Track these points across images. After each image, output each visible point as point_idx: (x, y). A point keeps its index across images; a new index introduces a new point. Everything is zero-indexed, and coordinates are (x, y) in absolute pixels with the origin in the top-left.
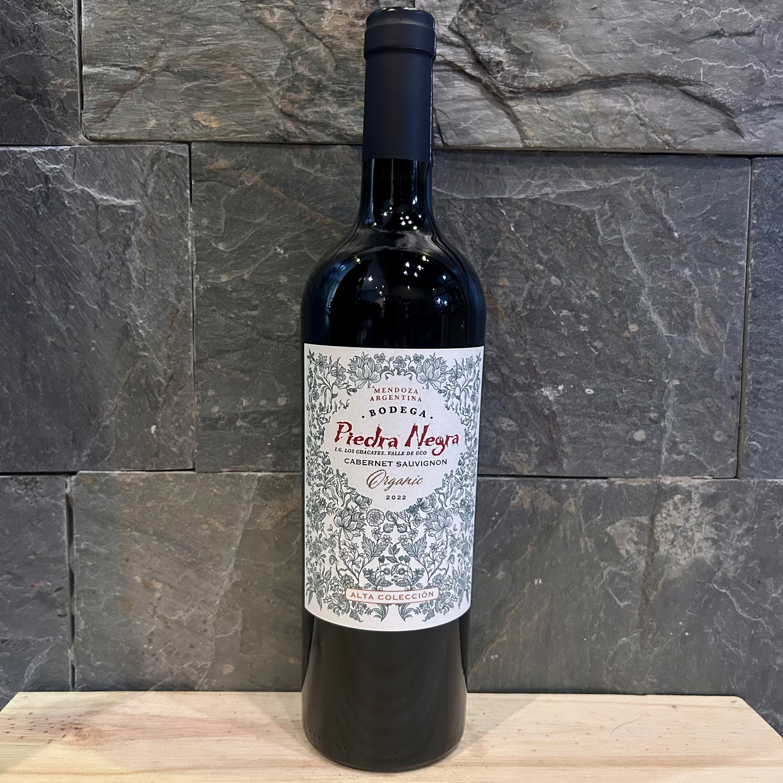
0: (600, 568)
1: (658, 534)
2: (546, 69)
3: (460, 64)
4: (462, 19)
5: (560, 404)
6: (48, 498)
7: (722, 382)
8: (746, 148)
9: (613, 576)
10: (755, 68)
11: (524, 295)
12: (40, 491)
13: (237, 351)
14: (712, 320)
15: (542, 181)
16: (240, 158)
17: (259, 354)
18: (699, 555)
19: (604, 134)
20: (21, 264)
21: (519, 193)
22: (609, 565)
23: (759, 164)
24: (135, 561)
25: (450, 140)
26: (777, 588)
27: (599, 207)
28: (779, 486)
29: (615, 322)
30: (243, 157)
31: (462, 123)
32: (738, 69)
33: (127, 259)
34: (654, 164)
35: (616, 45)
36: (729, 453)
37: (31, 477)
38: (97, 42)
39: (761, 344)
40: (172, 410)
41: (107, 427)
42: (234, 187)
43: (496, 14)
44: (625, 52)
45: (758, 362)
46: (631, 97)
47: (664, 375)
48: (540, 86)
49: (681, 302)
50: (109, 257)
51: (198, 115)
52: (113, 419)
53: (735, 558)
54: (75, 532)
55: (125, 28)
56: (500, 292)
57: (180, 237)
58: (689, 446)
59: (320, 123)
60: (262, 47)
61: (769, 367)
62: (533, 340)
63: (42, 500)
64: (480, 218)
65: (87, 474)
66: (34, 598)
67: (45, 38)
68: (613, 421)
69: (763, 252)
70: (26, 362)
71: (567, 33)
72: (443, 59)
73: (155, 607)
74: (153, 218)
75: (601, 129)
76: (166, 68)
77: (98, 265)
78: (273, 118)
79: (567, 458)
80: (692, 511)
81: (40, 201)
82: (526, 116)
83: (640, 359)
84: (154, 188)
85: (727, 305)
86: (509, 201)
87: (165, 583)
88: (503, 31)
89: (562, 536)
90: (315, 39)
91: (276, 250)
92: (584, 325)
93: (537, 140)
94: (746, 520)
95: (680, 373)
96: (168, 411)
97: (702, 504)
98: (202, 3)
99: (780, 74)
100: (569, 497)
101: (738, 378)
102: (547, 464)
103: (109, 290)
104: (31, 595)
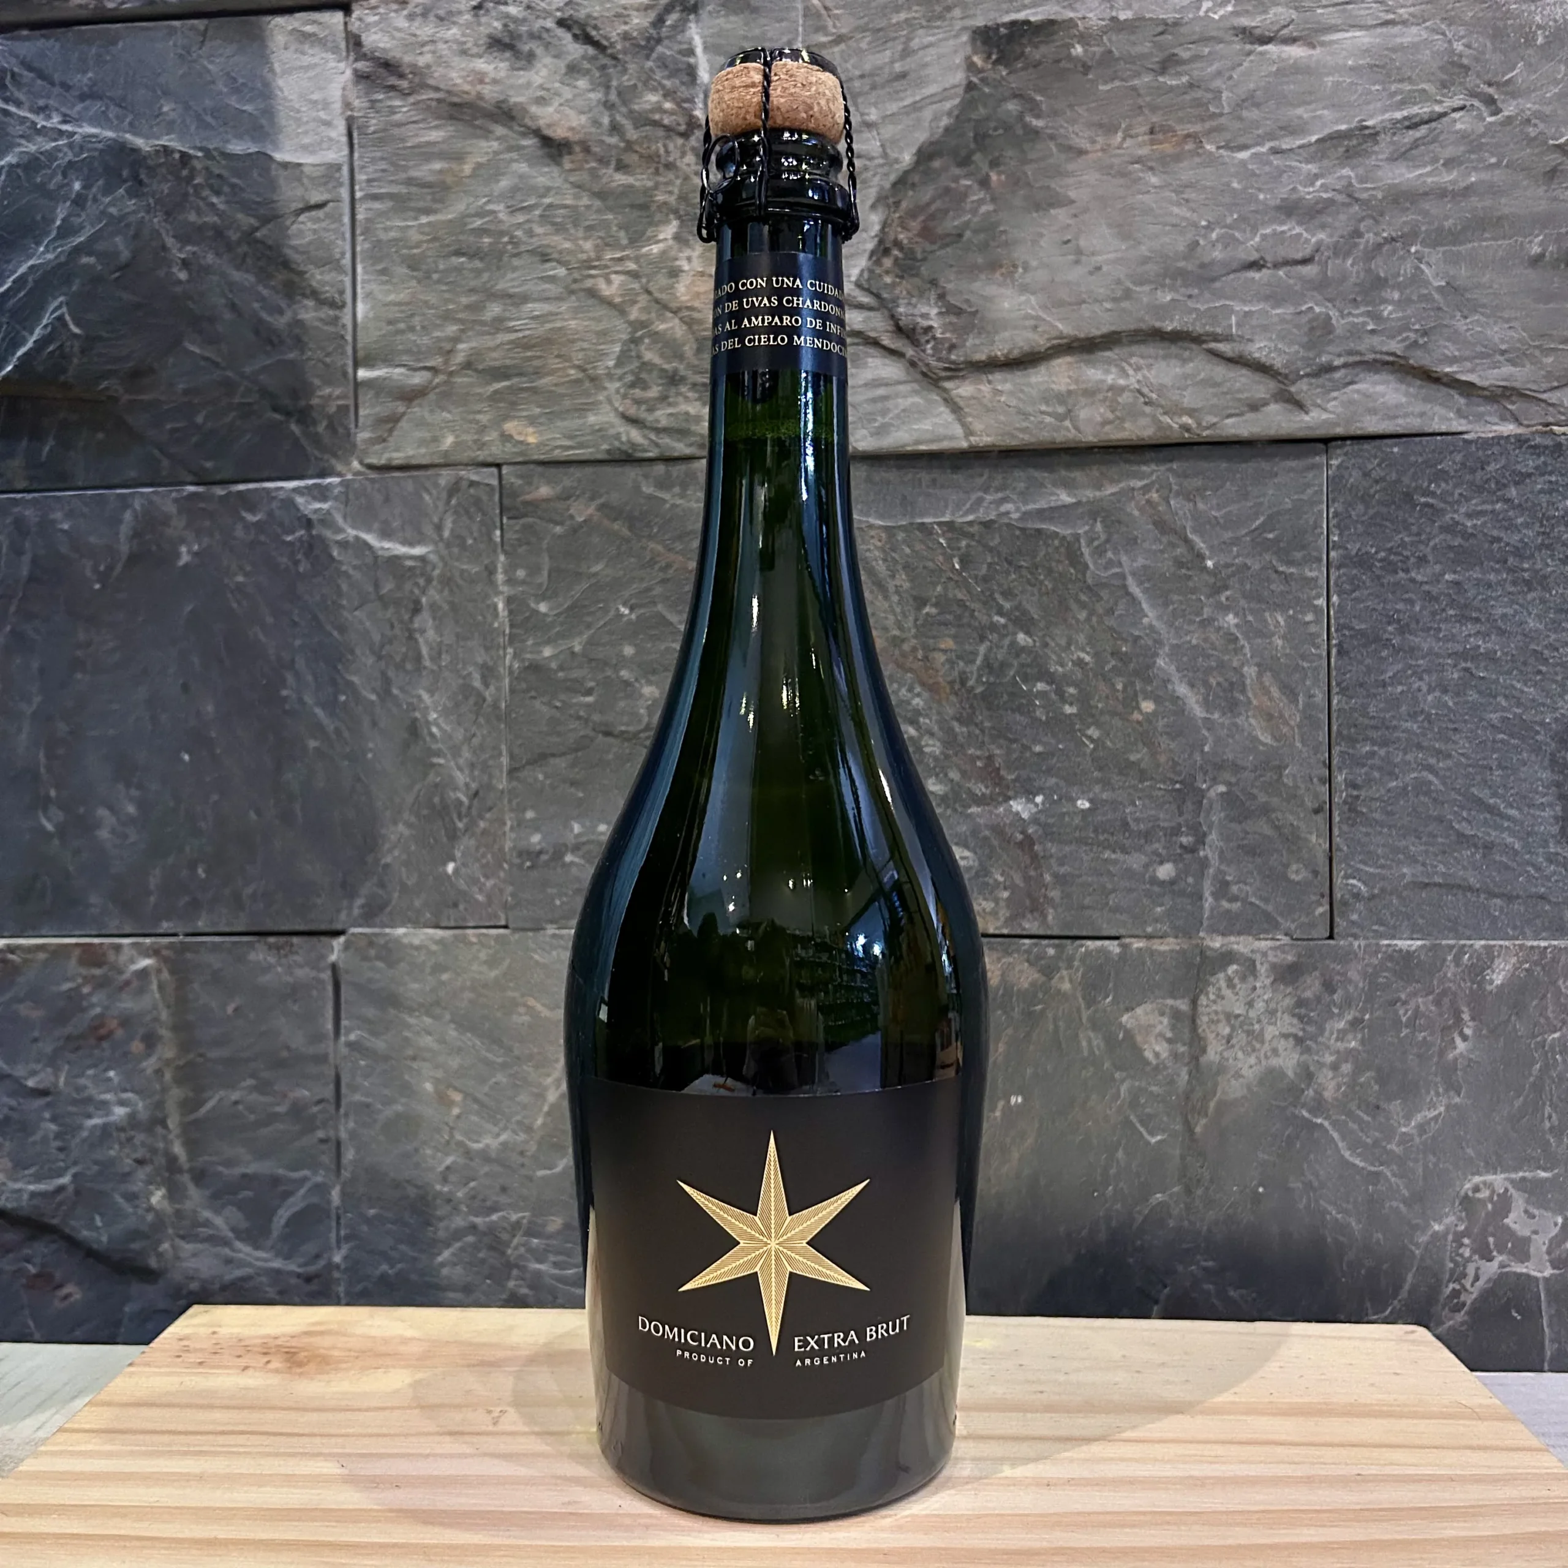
0: (1113, 1079)
1: (1205, 1026)
2: (996, 332)
3: (873, 334)
4: (874, 270)
5: (1039, 824)
6: (307, 970)
7: (1296, 787)
8: (1316, 429)
9: (1135, 1094)
10: (1317, 309)
11: (978, 662)
12: (296, 958)
13: (564, 754)
14: (1275, 692)
15: (1000, 495)
16: (567, 482)
17: (596, 758)
18: (1275, 1062)
19: (1090, 421)
21: (966, 514)
22: (1129, 1076)
23: (1339, 451)
24: (424, 1060)
26: (1408, 1117)
27: (1087, 528)
28: (1401, 950)
29: (1117, 699)
30: (573, 481)
31: (879, 418)
32: (1291, 313)
33: (415, 629)
34: (1171, 461)
35: (1102, 290)
36: (1314, 898)
37: (285, 938)
38: (377, 336)
39: (1356, 726)
40: (477, 840)
41: (387, 866)
42: (561, 523)
43: (924, 259)
44: (1115, 300)
45: (1353, 755)
46: (1130, 365)
47: (1200, 777)
48: (989, 357)
49: (1222, 666)
50: (392, 627)
51: (510, 427)
52: (396, 854)
53: (1335, 1067)
54: (343, 1015)
55: (412, 315)
56: (941, 658)
57: (487, 596)
58: (1249, 888)
59: (676, 430)
60: (596, 329)
61: (1370, 762)
62: (993, 728)
63: (300, 972)
64: (908, 550)
65: (361, 933)
66: (286, 1114)
67: (310, 336)
68: (1125, 851)
69: (1352, 584)
70: (280, 776)
71: (1028, 279)
72: (854, 328)
73: (452, 1129)
74: (451, 572)
75: (1083, 414)
76: (468, 365)
77: (377, 638)
78: (612, 425)
79: (1054, 907)
80: (1259, 991)
81: (301, 552)
82: (973, 402)
83: (1160, 753)
84: (452, 530)
85: (1297, 668)
86: (950, 526)
87: (466, 1095)
88: (934, 283)
89: (1051, 1027)
90: (668, 314)
91: (618, 609)
92: (1071, 704)
93: (988, 435)
94: (1350, 1006)
95: (1227, 776)
96: (472, 842)
97: (1275, 980)
98: (515, 275)
99: (1358, 316)
100: (1058, 969)
101: (1322, 781)
102: (1024, 916)
103: (391, 673)
104: (281, 1109)
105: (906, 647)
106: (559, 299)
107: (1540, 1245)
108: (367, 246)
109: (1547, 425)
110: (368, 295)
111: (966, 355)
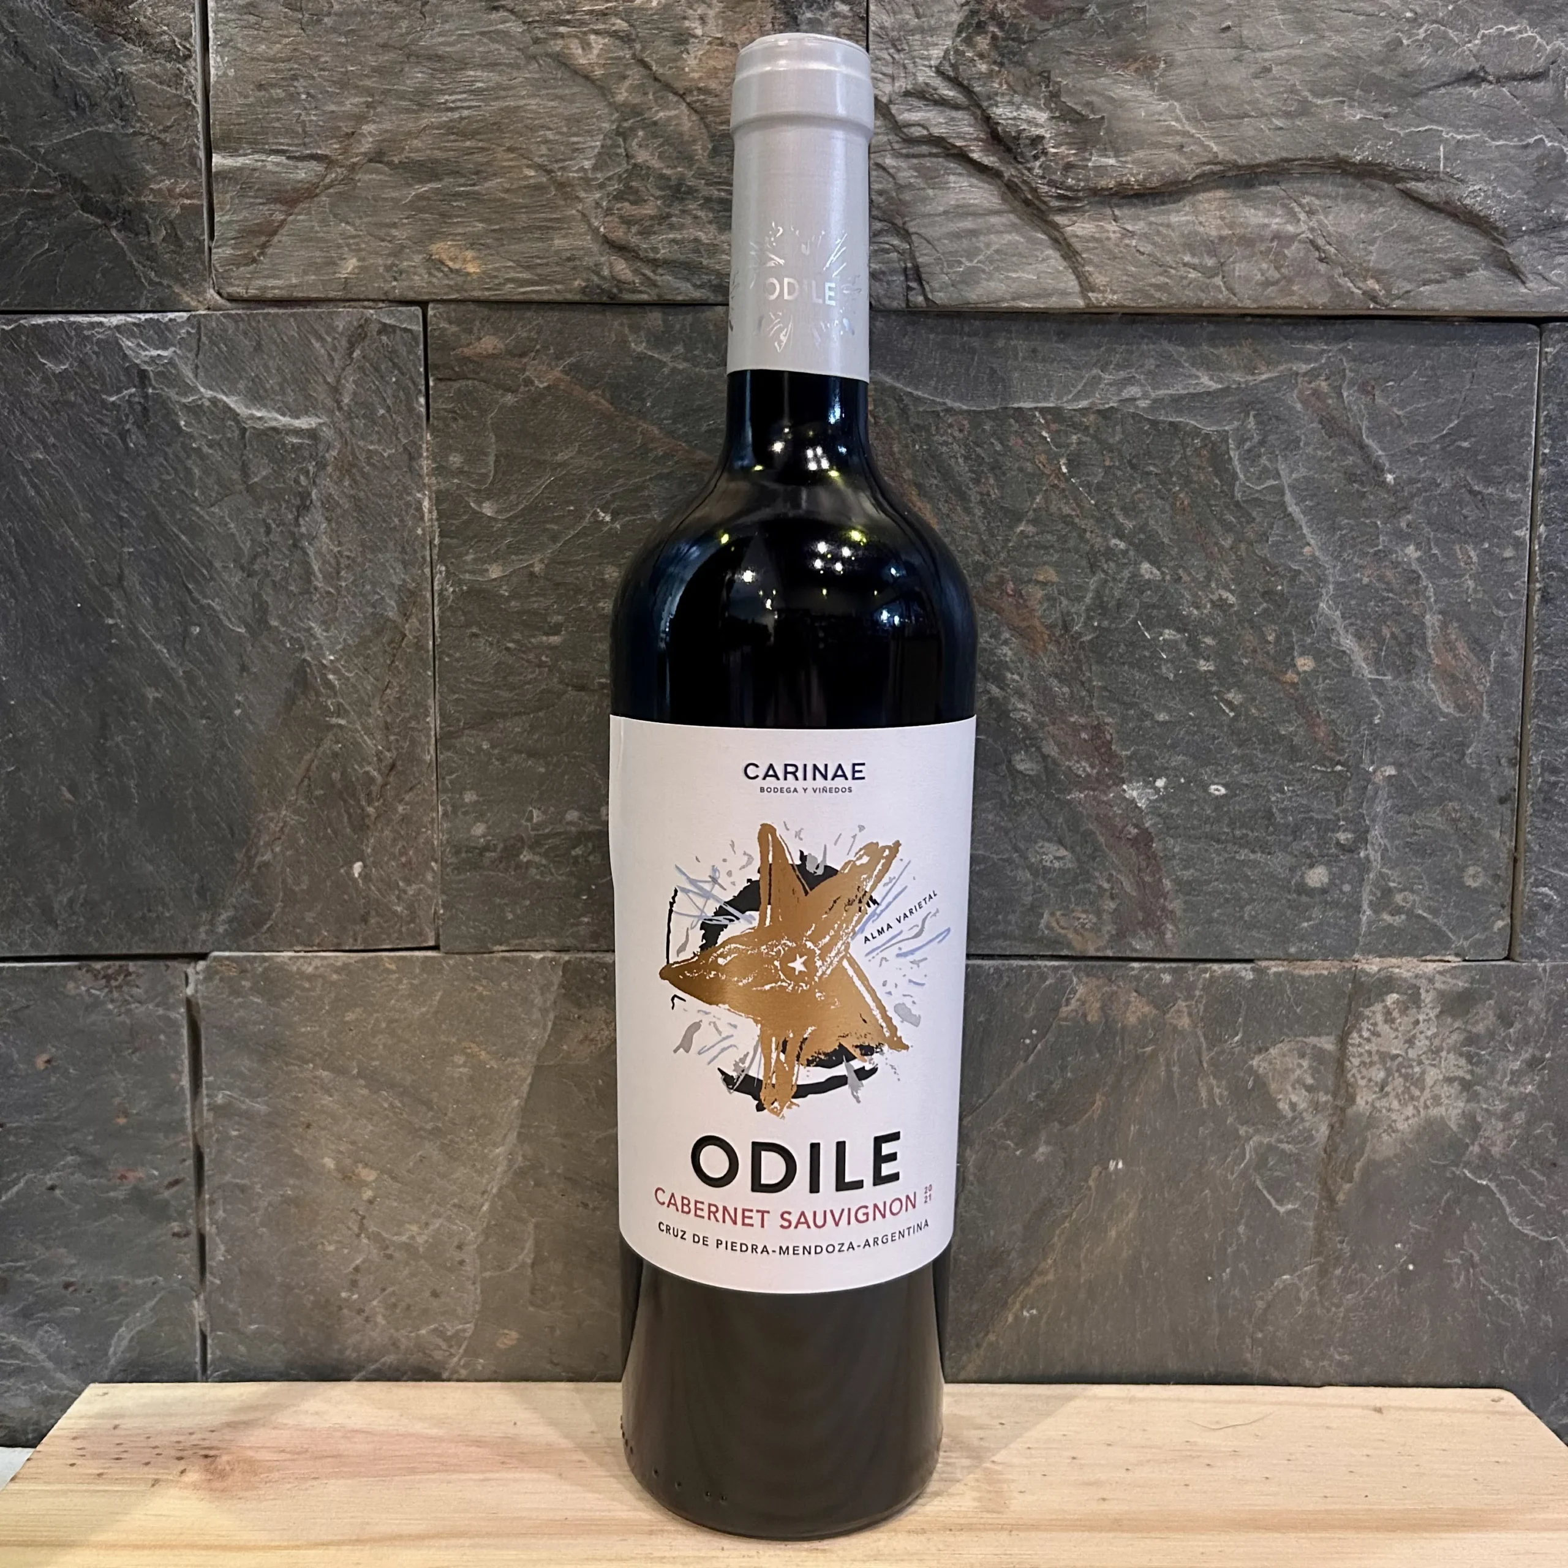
0: (1239, 1137)
1: (1354, 1071)
2: (1129, 150)
3: (959, 143)
4: (963, 52)
5: (1160, 815)
6: (151, 1006)
7: (1480, 770)
8: (1532, 305)
9: (1263, 1154)
10: (1549, 144)
11: (1088, 600)
12: (135, 991)
13: (520, 714)
14: (1462, 649)
15: (1122, 374)
16: (522, 332)
17: (565, 720)
18: (1435, 1112)
19: (1247, 279)
20: (93, 546)
21: (1077, 397)
22: (1257, 1131)
23: (1557, 336)
24: (323, 1129)
25: (941, 294)
27: (1236, 424)
29: (1268, 653)
30: (530, 331)
31: (963, 260)
32: (1515, 147)
33: (302, 535)
34: (1346, 339)
35: (1270, 101)
36: (1494, 910)
37: (118, 963)
38: (238, 105)
39: (1558, 694)
40: (393, 831)
41: (266, 864)
42: (514, 391)
43: (1031, 41)
44: (1287, 115)
45: (1553, 731)
46: (1300, 205)
47: (1366, 756)
48: (1120, 184)
49: (1398, 612)
50: (268, 531)
51: (440, 249)
52: (278, 849)
53: (1506, 1116)
54: (205, 1071)
55: (295, 78)
56: (1040, 594)
57: (406, 490)
58: (1417, 899)
59: (681, 263)
60: (566, 113)
62: (1105, 688)
63: (139, 1010)
64: (999, 447)
65: (228, 958)
66: (125, 1201)
67: (138, 99)
68: (1266, 849)
69: (1563, 511)
70: (106, 739)
71: (1172, 77)
72: (925, 132)
73: (363, 1218)
74: (353, 453)
75: (1240, 269)
76: (377, 157)
77: (246, 547)
78: (589, 252)
79: (1174, 922)
80: (1422, 1026)
81: (131, 419)
82: (1091, 245)
83: (1318, 726)
84: (355, 394)
85: (1491, 618)
86: (1056, 414)
87: (382, 1172)
88: (1045, 76)
89: (1163, 1075)
90: (673, 98)
91: (595, 514)
92: (1207, 659)
93: (1114, 292)
94: (1527, 1043)
95: (1397, 754)
96: (387, 832)
97: (1441, 1012)
98: (447, 27)
100: (1177, 999)
101: (1513, 762)
102: (1134, 934)
103: (268, 597)
104: (119, 1194)
105: (991, 577)
106: (516, 66)
110: (227, 43)
111: (1087, 179)
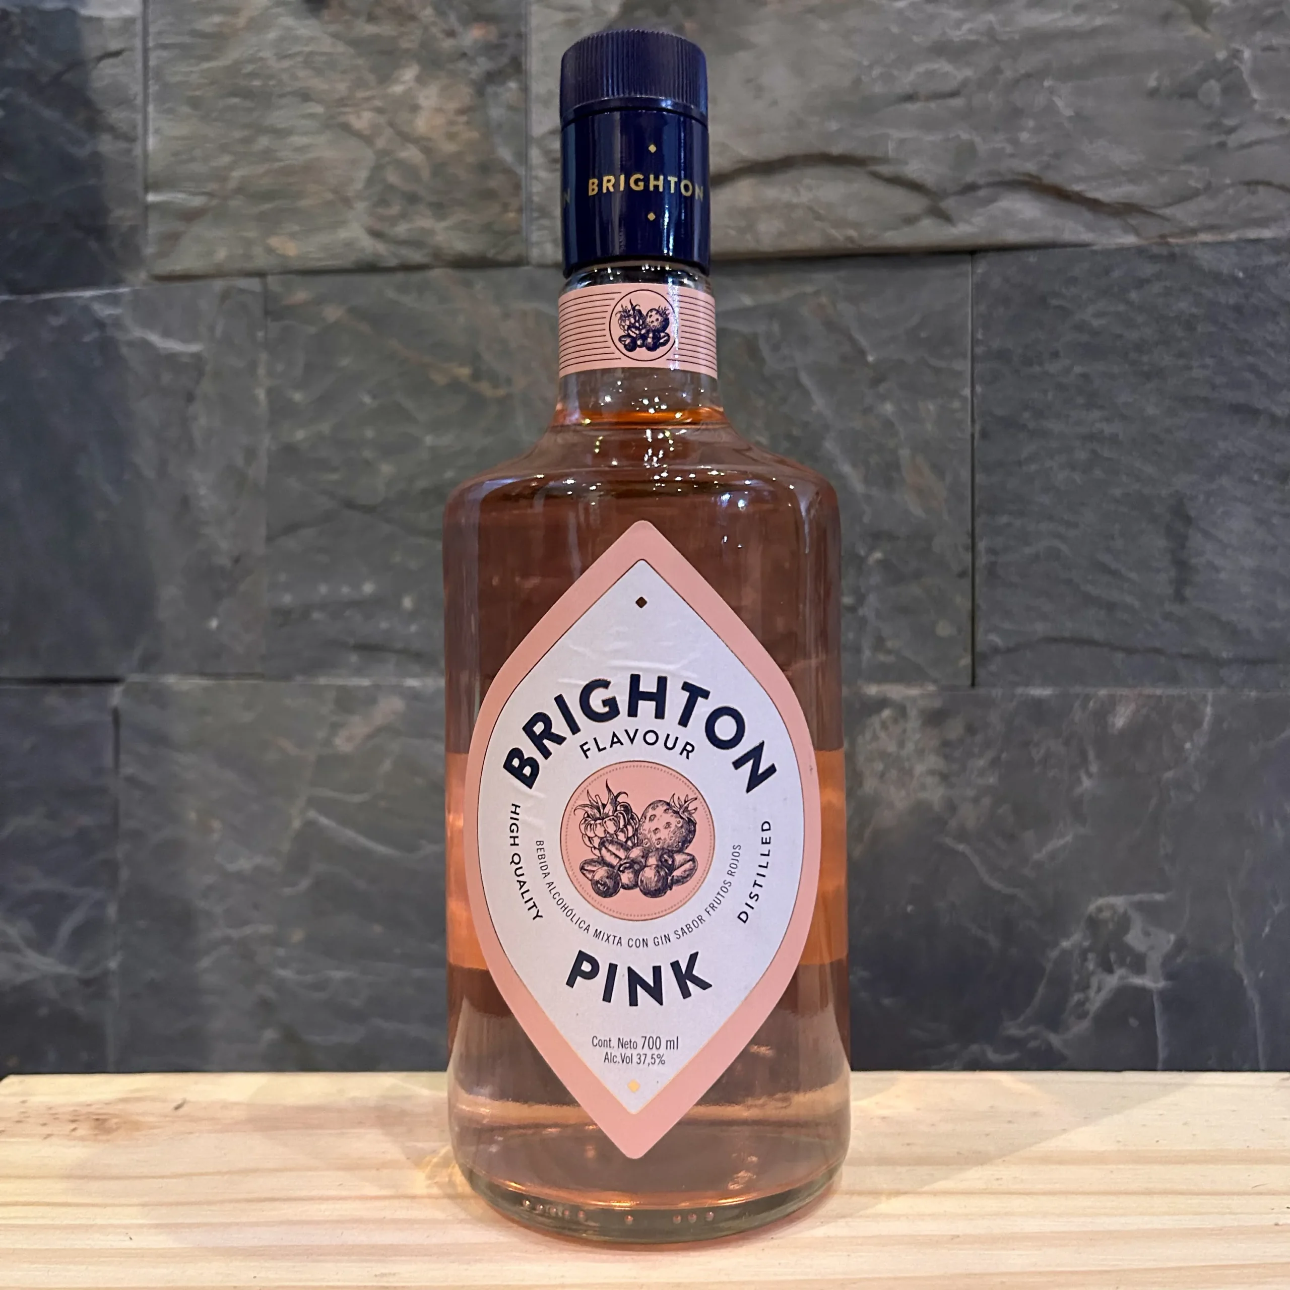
1: (862, 764)
6: (91, 712)
7: (944, 555)
10: (965, 136)
12: (84, 702)
13: (313, 525)
14: (926, 471)
16: (319, 289)
18: (923, 795)
23: (983, 261)
24: (189, 792)
26: (1040, 846)
27: (765, 327)
28: (1033, 697)
30: (324, 288)
32: (941, 140)
33: (189, 418)
35: (778, 121)
36: (958, 651)
38: (164, 165)
41: (161, 623)
42: (315, 325)
44: (790, 129)
45: (993, 526)
46: (803, 185)
47: (859, 545)
49: (880, 448)
50: (169, 414)
51: (274, 242)
53: (976, 800)
54: (121, 750)
55: (193, 148)
57: (250, 387)
58: (902, 643)
59: (415, 242)
60: (346, 158)
61: (1007, 531)
65: (138, 683)
66: (72, 839)
67: (107, 166)
69: (994, 376)
74: (220, 367)
75: (762, 227)
76: (240, 190)
77: (156, 423)
78: (360, 239)
80: (909, 733)
81: (96, 352)
84: (223, 331)
85: (945, 450)
87: (225, 823)
90: (410, 144)
91: (362, 398)
94: (989, 746)
95: (884, 544)
96: (234, 602)
97: (923, 724)
98: (281, 113)
99: (999, 141)
101: (966, 548)
103: (168, 454)
104: (67, 834)
106: (316, 133)
107: (1154, 960)
108: (157, 87)
109: (1163, 237)
110: (157, 131)
